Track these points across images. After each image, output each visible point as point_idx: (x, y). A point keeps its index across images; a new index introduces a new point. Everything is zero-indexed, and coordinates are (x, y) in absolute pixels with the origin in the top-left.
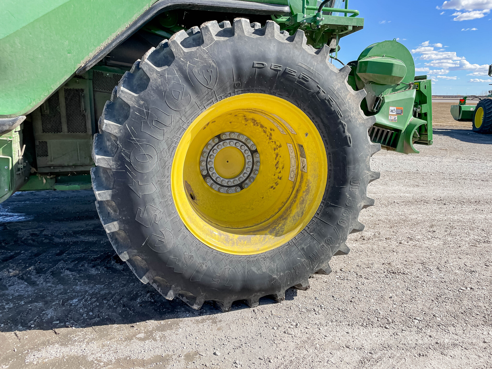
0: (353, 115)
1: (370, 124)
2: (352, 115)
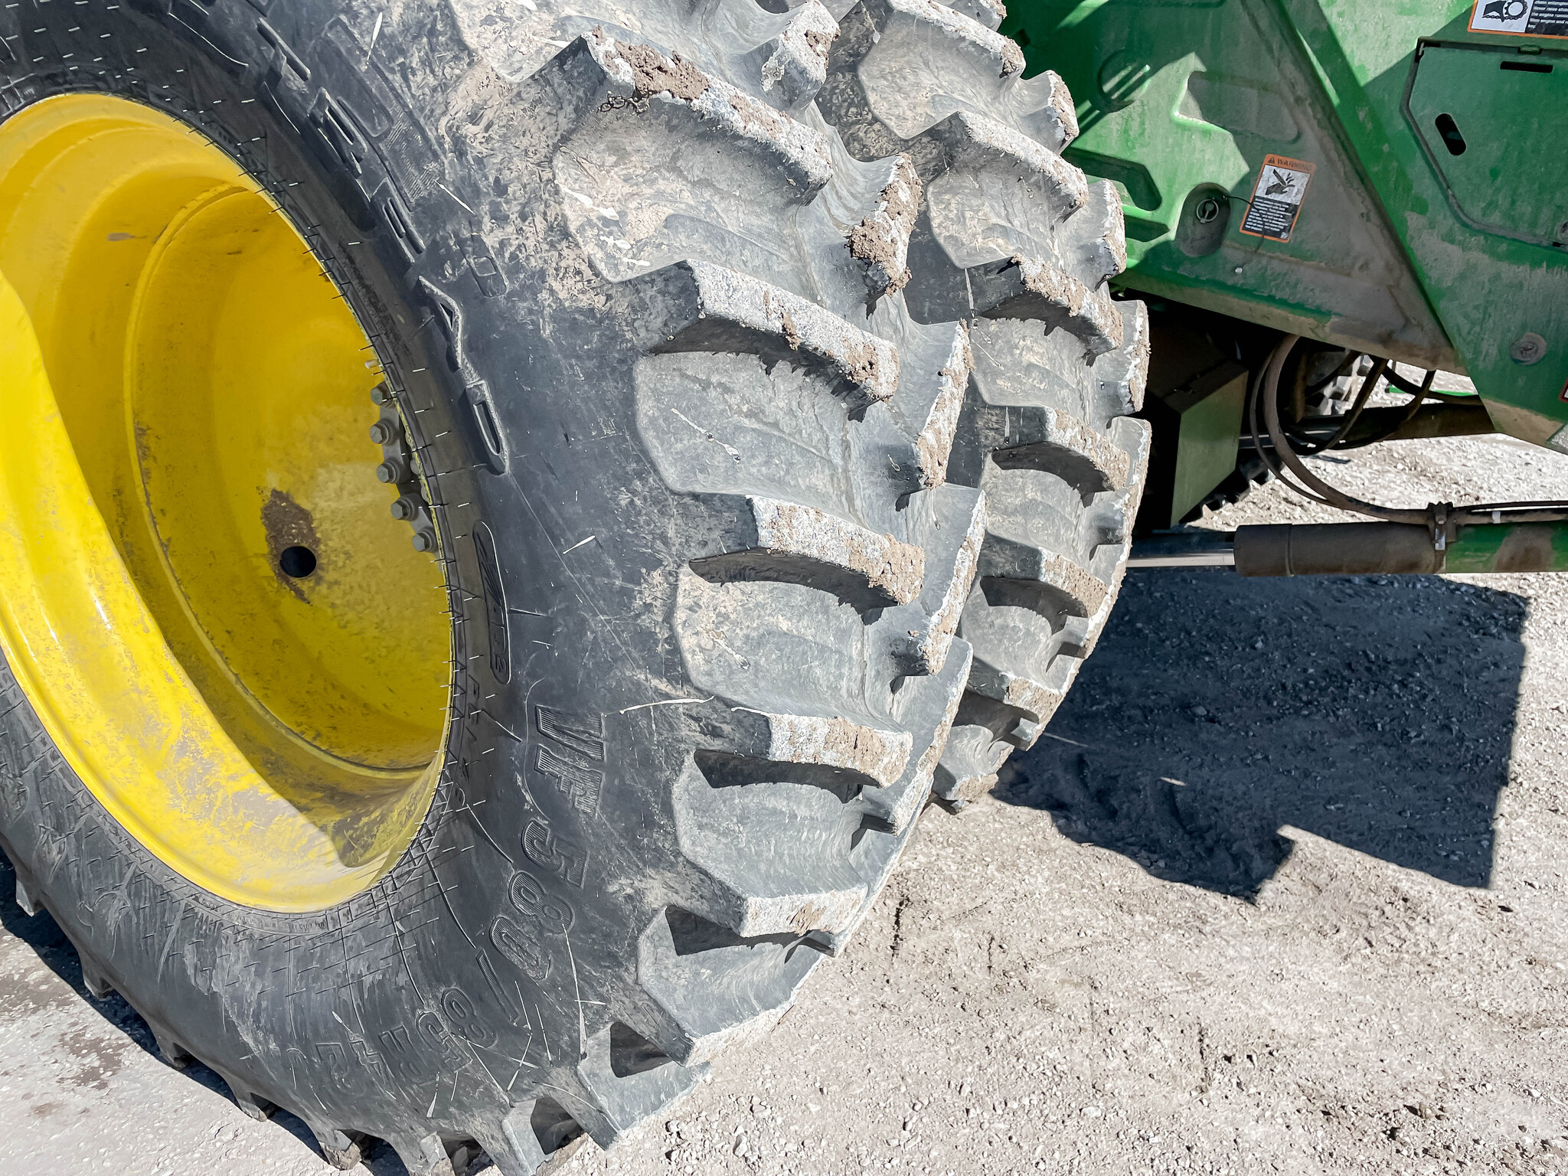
0: (503, 244)
1: (658, 323)
2: (491, 241)
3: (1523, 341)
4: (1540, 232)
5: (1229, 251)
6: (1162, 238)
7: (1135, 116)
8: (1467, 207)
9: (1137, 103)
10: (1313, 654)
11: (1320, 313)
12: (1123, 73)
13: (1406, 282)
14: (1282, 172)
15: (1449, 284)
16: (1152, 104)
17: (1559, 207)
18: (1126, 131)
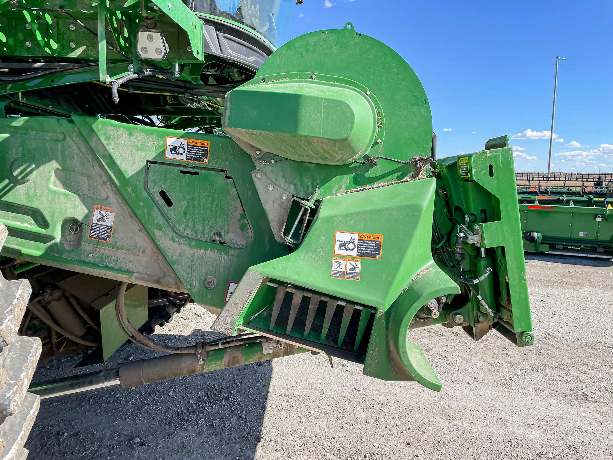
3: (208, 280)
4: (206, 236)
5: (86, 247)
6: (53, 242)
7: (31, 186)
8: (178, 227)
9: (31, 181)
10: (193, 392)
11: (129, 272)
12: (22, 168)
13: (161, 257)
14: (102, 212)
15: (176, 258)
16: (39, 182)
17: (211, 226)
18: (28, 194)
